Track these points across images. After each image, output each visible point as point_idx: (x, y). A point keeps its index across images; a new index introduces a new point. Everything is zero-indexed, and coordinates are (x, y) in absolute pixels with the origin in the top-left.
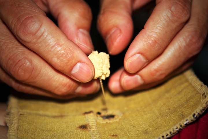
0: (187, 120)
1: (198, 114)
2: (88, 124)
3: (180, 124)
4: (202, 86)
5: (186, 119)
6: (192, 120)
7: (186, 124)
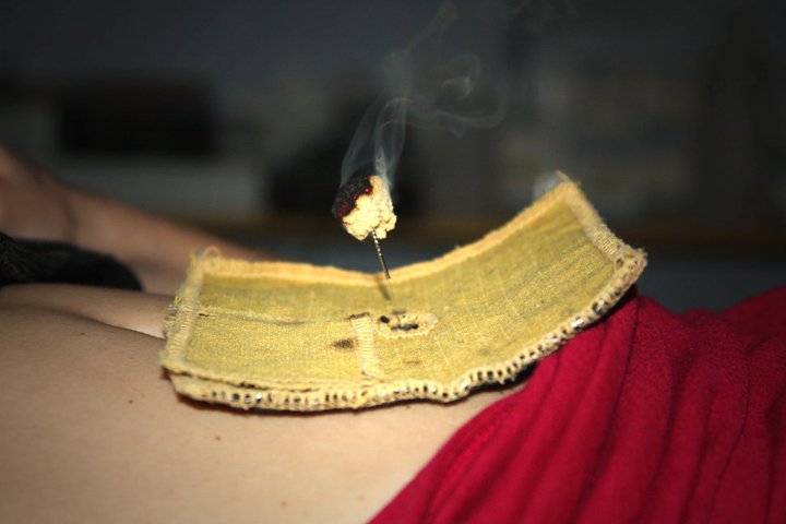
0: (578, 318)
1: (606, 303)
2: (356, 337)
3: (562, 327)
4: (619, 247)
5: (575, 315)
6: (590, 318)
7: (577, 328)
